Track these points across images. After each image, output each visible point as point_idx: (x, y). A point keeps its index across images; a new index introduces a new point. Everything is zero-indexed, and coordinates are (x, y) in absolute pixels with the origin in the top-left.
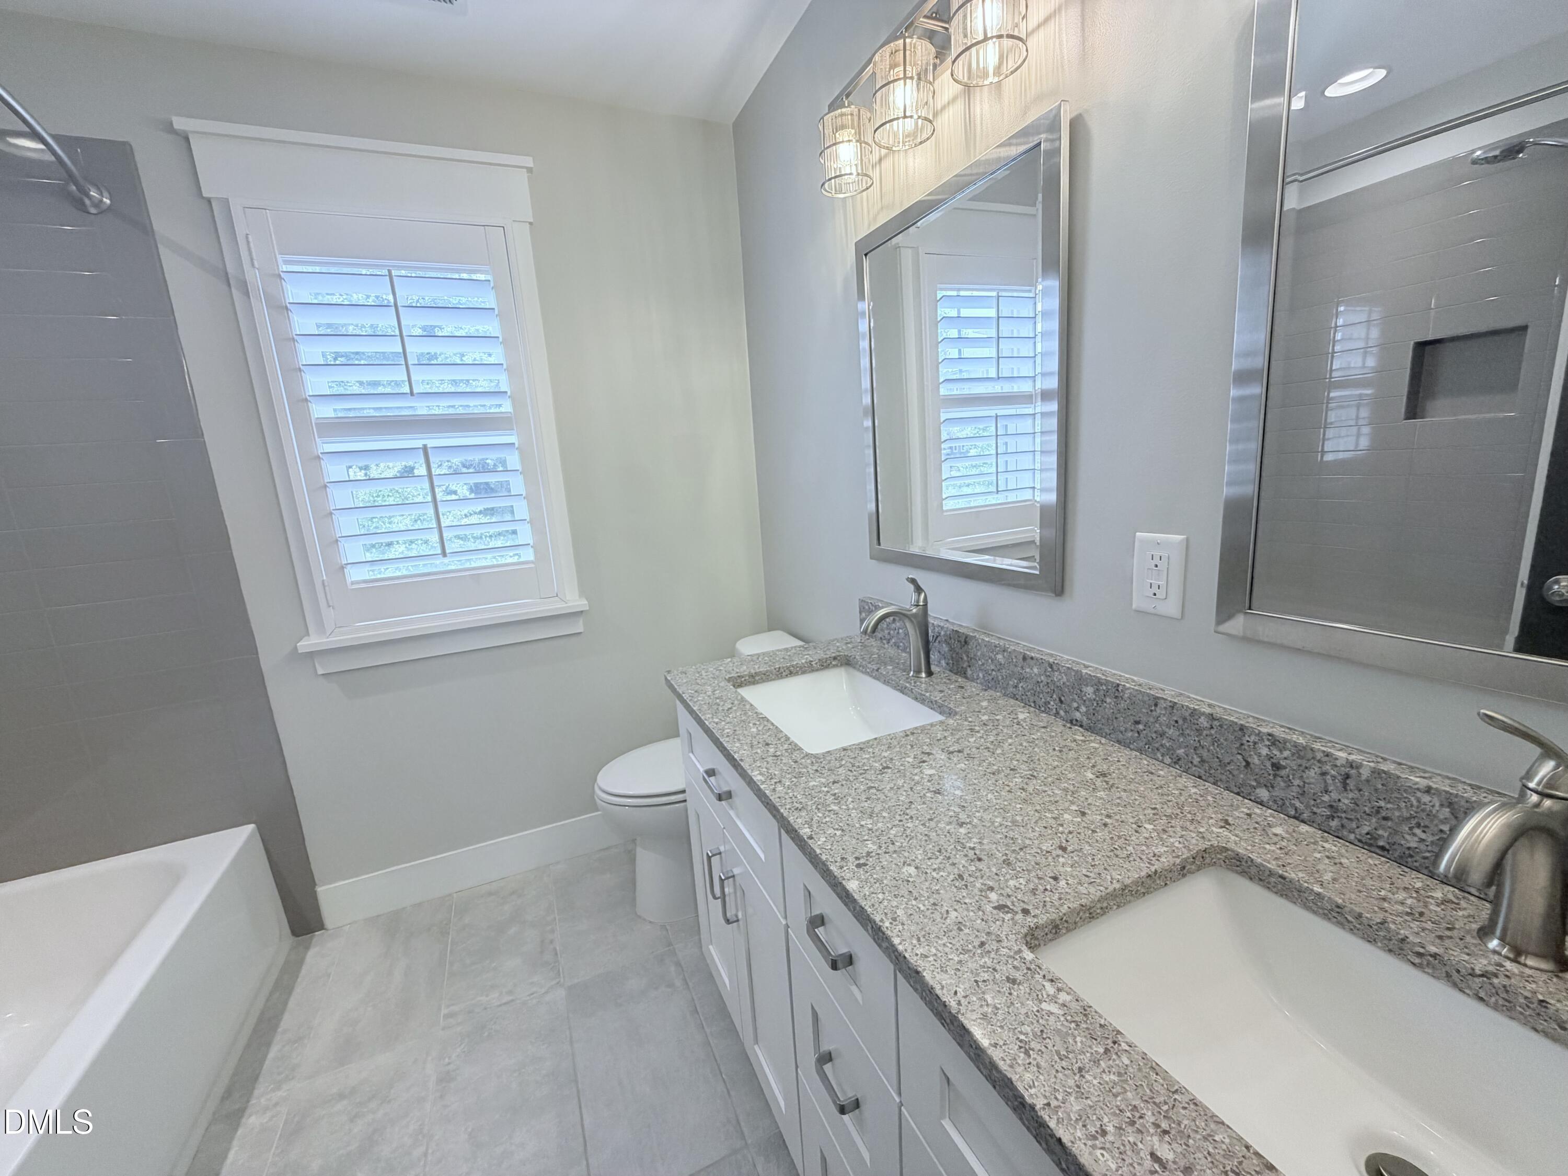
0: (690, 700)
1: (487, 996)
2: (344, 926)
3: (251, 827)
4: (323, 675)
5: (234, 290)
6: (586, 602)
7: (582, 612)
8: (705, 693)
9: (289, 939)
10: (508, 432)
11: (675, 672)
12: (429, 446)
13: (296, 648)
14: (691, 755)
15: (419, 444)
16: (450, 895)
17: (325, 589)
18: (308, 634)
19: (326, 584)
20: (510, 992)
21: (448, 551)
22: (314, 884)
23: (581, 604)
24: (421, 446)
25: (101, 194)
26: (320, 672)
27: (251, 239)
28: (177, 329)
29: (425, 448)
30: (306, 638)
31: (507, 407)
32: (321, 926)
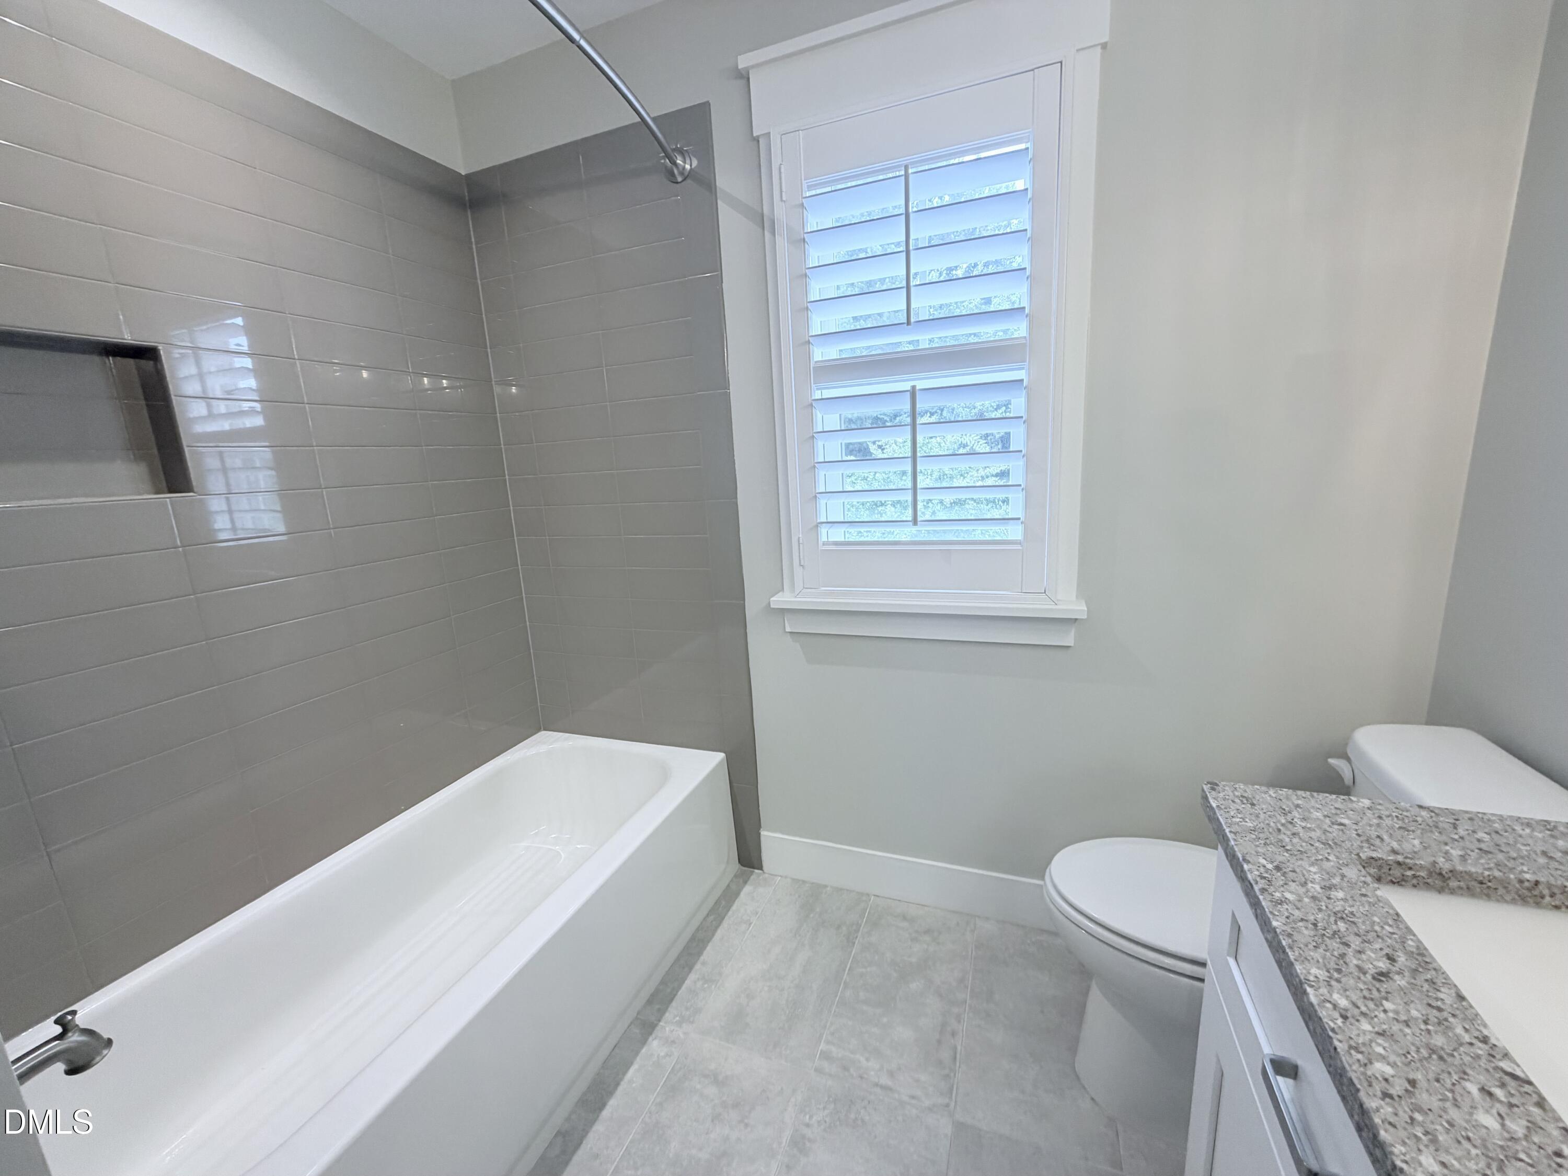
0: (1263, 890)
1: (867, 1060)
2: (776, 875)
3: (722, 755)
4: (791, 633)
5: (766, 233)
6: (1086, 609)
7: (1076, 620)
8: (1304, 884)
9: (735, 866)
10: (1014, 365)
11: (1228, 790)
12: (918, 388)
13: (769, 604)
14: (1231, 961)
15: (907, 386)
16: (868, 895)
17: (799, 546)
18: (783, 589)
19: (801, 541)
20: (891, 1074)
21: (919, 519)
22: (759, 826)
23: (1078, 609)
24: (909, 389)
25: (685, 162)
26: (788, 629)
27: (783, 170)
28: (722, 282)
29: (913, 392)
30: (780, 594)
31: (1019, 329)
32: (760, 868)
